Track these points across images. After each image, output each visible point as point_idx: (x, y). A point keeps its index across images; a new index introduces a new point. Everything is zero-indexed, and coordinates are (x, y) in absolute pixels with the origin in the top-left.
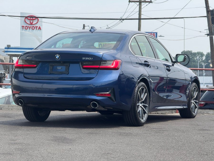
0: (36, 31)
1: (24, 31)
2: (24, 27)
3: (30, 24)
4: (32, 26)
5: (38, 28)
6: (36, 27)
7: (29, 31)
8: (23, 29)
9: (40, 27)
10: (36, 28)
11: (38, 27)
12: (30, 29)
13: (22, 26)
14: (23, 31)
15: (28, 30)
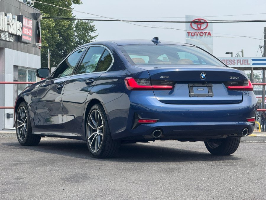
0: (205, 38)
1: (191, 38)
2: (190, 34)
3: (197, 29)
4: (200, 31)
5: (207, 34)
6: (204, 32)
7: (196, 38)
8: (189, 36)
9: (209, 33)
10: (204, 34)
11: (207, 32)
12: (197, 36)
13: (188, 33)
14: (189, 39)
15: (195, 36)
